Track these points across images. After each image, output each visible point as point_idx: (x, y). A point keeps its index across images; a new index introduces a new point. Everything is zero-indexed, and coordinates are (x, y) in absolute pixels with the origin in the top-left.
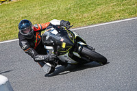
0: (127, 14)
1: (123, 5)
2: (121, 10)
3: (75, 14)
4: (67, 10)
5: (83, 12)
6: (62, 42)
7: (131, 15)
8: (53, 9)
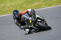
0: (47, 6)
1: (46, 2)
2: (45, 4)
3: (25, 6)
4: (22, 4)
5: (29, 4)
6: (30, 20)
7: (49, 6)
8: (15, 3)
